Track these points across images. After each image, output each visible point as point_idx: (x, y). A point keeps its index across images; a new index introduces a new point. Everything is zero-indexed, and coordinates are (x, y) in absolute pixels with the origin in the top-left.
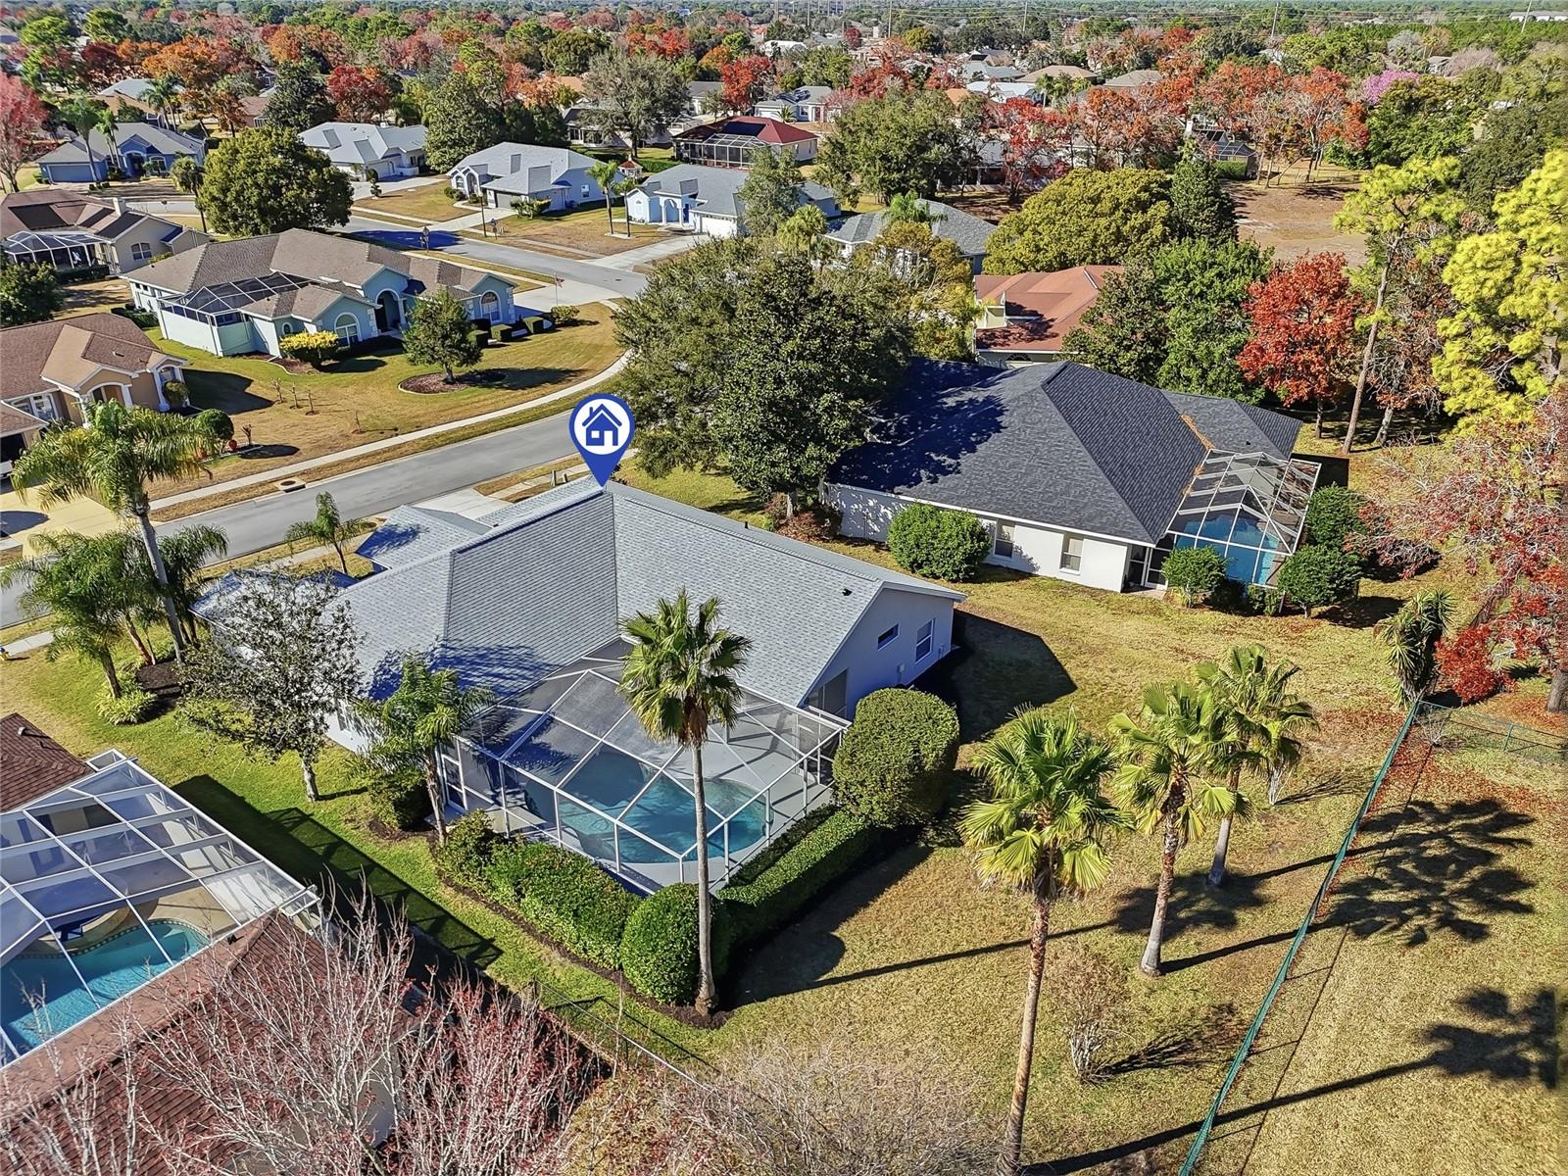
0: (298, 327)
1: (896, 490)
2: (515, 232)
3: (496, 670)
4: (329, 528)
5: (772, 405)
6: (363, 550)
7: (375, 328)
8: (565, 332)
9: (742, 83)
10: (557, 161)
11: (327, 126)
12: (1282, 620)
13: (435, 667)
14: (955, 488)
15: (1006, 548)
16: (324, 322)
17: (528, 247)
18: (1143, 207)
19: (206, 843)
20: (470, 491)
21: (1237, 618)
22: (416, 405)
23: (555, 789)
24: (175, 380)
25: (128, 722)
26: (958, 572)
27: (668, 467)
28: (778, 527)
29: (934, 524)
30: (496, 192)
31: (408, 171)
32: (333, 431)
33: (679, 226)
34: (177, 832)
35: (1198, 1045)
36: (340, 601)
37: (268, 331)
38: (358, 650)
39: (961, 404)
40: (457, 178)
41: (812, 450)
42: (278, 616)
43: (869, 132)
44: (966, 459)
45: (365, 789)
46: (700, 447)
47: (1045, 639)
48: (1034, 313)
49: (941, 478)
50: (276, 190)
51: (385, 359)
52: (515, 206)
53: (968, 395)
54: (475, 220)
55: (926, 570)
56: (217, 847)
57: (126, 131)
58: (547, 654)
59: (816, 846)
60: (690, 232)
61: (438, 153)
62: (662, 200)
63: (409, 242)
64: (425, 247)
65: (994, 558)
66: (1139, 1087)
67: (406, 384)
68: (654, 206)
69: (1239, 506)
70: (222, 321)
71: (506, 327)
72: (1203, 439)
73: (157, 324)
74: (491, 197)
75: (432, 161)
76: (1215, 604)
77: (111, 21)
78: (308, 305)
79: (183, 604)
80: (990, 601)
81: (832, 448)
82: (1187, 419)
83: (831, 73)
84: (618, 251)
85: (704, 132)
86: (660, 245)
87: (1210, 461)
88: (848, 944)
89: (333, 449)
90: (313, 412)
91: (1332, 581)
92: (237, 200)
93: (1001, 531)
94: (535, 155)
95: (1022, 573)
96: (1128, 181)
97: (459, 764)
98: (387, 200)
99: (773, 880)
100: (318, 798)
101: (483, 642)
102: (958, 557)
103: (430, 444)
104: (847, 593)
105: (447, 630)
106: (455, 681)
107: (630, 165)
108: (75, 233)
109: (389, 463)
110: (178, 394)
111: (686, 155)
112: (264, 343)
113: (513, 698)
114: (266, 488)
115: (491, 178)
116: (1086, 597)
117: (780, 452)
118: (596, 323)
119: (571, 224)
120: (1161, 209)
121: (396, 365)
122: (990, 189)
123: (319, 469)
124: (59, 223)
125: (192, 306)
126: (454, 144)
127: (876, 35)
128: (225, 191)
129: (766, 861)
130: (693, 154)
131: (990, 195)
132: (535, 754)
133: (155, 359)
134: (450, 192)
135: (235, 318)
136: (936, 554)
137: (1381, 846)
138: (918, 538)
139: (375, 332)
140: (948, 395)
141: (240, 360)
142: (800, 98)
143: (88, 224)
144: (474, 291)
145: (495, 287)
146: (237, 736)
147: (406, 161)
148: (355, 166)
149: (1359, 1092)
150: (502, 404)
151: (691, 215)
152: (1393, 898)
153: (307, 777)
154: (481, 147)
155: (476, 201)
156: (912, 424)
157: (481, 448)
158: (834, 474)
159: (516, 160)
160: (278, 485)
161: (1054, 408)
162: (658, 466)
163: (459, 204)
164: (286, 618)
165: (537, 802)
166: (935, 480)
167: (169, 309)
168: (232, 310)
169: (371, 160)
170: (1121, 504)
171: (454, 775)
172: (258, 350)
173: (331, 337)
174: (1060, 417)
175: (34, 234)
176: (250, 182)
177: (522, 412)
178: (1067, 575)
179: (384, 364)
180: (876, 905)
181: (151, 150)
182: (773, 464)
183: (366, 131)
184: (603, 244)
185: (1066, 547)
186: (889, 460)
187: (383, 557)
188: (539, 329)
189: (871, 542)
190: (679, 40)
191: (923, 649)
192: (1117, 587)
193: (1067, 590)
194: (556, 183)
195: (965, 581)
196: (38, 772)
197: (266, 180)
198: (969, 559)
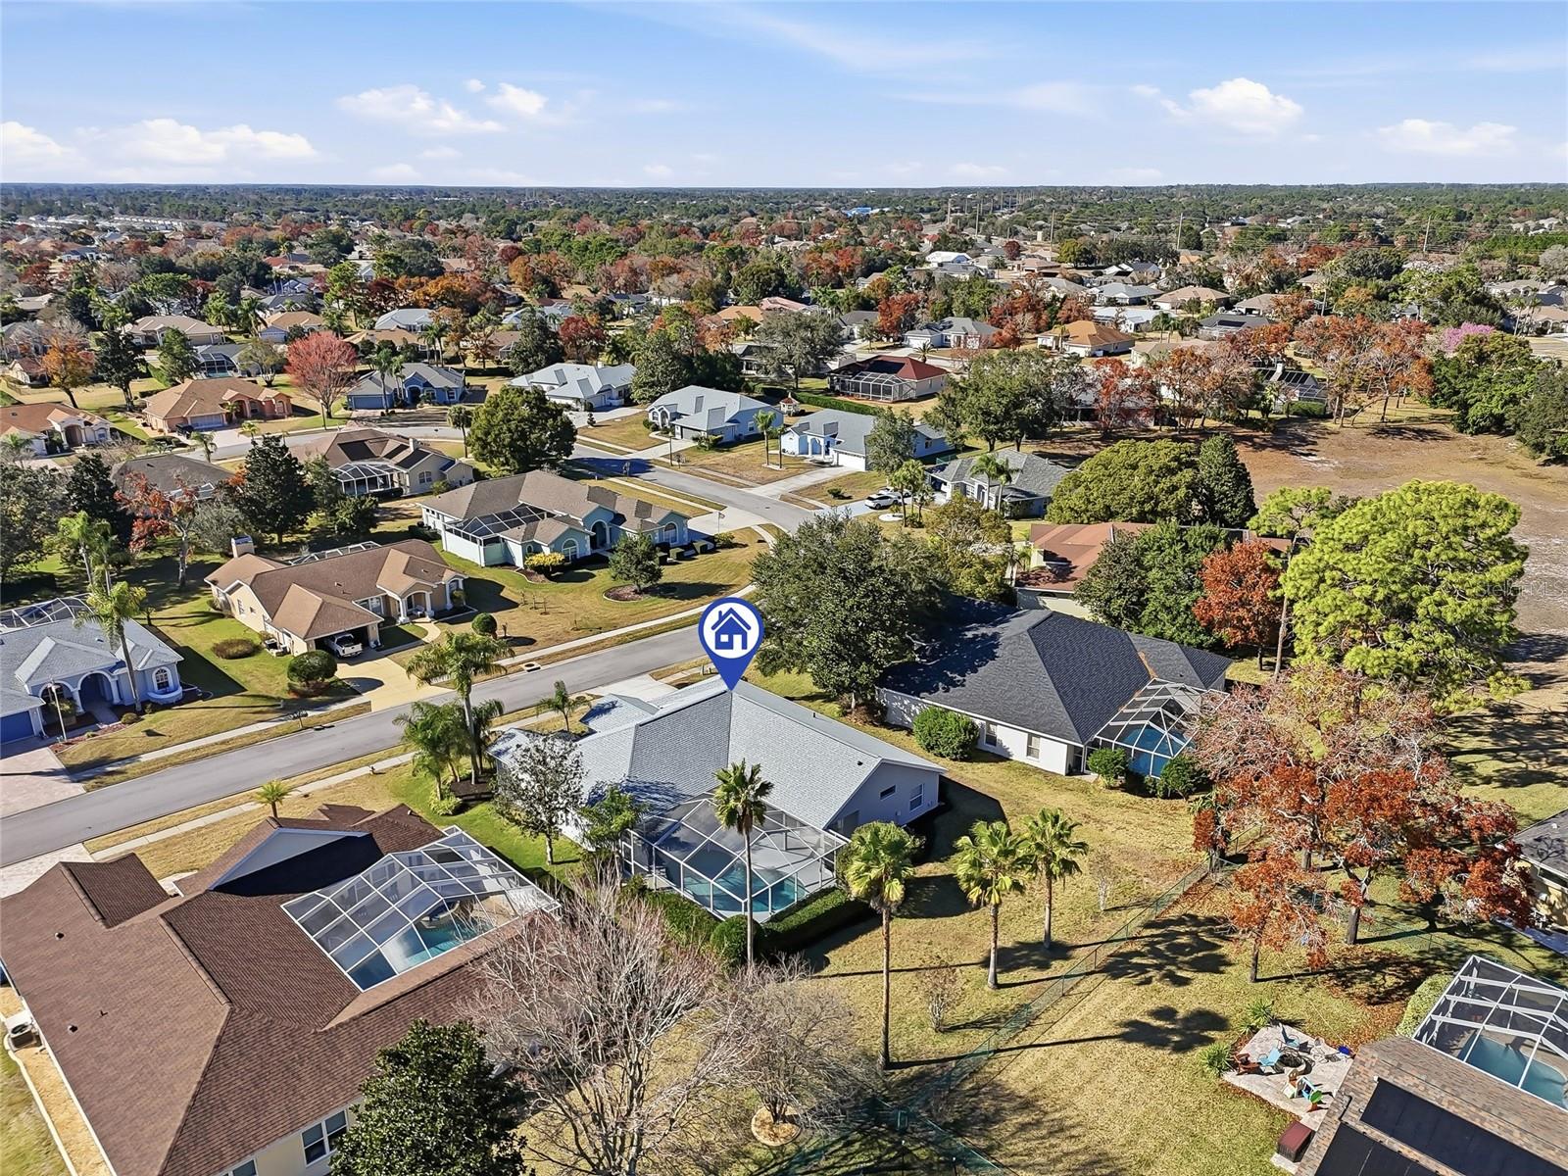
0: (537, 549)
1: (922, 695)
2: (695, 461)
3: (655, 796)
4: (561, 702)
5: (839, 638)
6: (584, 720)
7: (589, 549)
8: (723, 553)
9: (894, 316)
10: (732, 403)
11: (557, 366)
12: (1167, 802)
13: (622, 791)
14: (960, 697)
15: (992, 740)
16: (555, 547)
17: (703, 475)
18: (1172, 472)
19: (500, 876)
20: (647, 676)
21: (1137, 798)
22: (614, 610)
23: (682, 863)
24: (458, 589)
25: (447, 815)
26: (956, 754)
27: (775, 670)
28: (845, 714)
29: (942, 721)
30: (682, 427)
31: (616, 402)
32: (558, 628)
33: (820, 458)
34: (483, 870)
35: (1003, 1020)
36: (576, 752)
37: (517, 551)
38: (584, 780)
39: (976, 636)
40: (654, 411)
41: (864, 667)
42: (544, 758)
43: (977, 390)
44: (970, 677)
45: (577, 861)
46: (795, 659)
47: (1002, 803)
48: (1064, 560)
49: (952, 689)
50: (523, 436)
51: (595, 572)
52: (695, 439)
53: (983, 630)
54: (664, 450)
55: (936, 751)
56: (507, 879)
57: (411, 370)
58: (684, 788)
59: (819, 907)
60: (829, 465)
61: (640, 391)
62: (809, 438)
63: (614, 469)
64: (626, 475)
65: (984, 745)
66: (965, 1036)
67: (609, 593)
68: (802, 443)
69: (1146, 722)
70: (486, 542)
71: (681, 550)
72: (1150, 670)
73: (440, 538)
74: (678, 431)
75: (635, 395)
76: (1126, 788)
77: (392, 261)
78: (547, 532)
79: (480, 746)
80: (976, 776)
81: (877, 667)
82: (1141, 655)
83: (975, 302)
84: (770, 481)
85: (855, 368)
86: (804, 476)
87: (1149, 688)
88: (831, 960)
89: (559, 642)
90: (546, 613)
91: (1192, 777)
92: (495, 441)
93: (989, 728)
94: (714, 397)
95: (1001, 757)
96: (1162, 453)
97: (631, 847)
98: (597, 430)
99: (793, 921)
100: (552, 863)
101: (650, 779)
102: (956, 744)
103: (622, 641)
104: (860, 764)
105: (630, 771)
106: (633, 800)
107: (790, 401)
108: (381, 463)
109: (595, 653)
110: (459, 598)
111: (837, 387)
112: (512, 558)
113: (664, 812)
114: (515, 668)
115: (678, 416)
116: (1041, 777)
117: (844, 667)
118: (746, 546)
119: (737, 454)
120: (1187, 474)
121: (602, 577)
122: (1088, 425)
123: (549, 656)
124: (369, 455)
125: (467, 529)
126: (653, 385)
127: (1039, 238)
128: (487, 434)
129: (791, 912)
130: (843, 387)
131: (1088, 431)
132: (673, 843)
133: (448, 575)
134: (647, 424)
135: (496, 540)
136: (941, 741)
137: (1152, 936)
138: (930, 729)
139: (588, 551)
140: (969, 630)
141: (495, 570)
142: (944, 328)
143: (390, 456)
144: (660, 523)
145: (676, 519)
146: (518, 823)
147: (615, 394)
148: (578, 400)
149: (1075, 1046)
150: (673, 611)
151: (831, 450)
152: (1144, 962)
153: (548, 850)
154: (674, 388)
155: (666, 431)
156: (942, 649)
157: (656, 644)
158: (881, 682)
159: (699, 400)
160: (523, 666)
161: (1033, 646)
162: (768, 669)
163: (653, 435)
164: (548, 760)
165: (672, 873)
166: (947, 691)
167: (450, 531)
168: (493, 535)
169: (589, 395)
170: (1066, 716)
171: (628, 854)
172: (507, 562)
173: (560, 557)
174: (1036, 653)
175: (355, 464)
176: (505, 428)
177: (685, 618)
178: (1031, 761)
179: (594, 576)
180: (851, 944)
181: (427, 384)
182: (839, 675)
183: (588, 371)
184: (759, 474)
185: (1030, 742)
186: (920, 674)
187: (593, 724)
188: (704, 550)
189: (906, 728)
190: (852, 257)
191: (916, 803)
192: (1063, 771)
193: (1027, 771)
194: (729, 421)
195: (962, 760)
196: (421, 833)
197: (517, 426)
198: (963, 745)
